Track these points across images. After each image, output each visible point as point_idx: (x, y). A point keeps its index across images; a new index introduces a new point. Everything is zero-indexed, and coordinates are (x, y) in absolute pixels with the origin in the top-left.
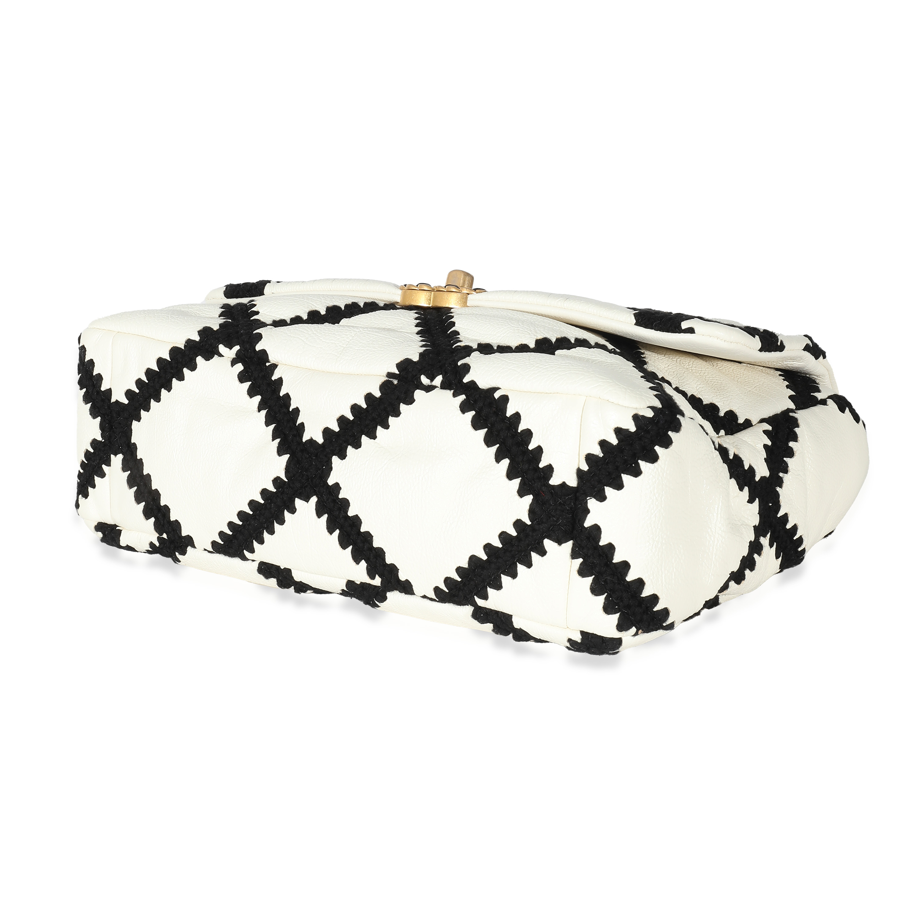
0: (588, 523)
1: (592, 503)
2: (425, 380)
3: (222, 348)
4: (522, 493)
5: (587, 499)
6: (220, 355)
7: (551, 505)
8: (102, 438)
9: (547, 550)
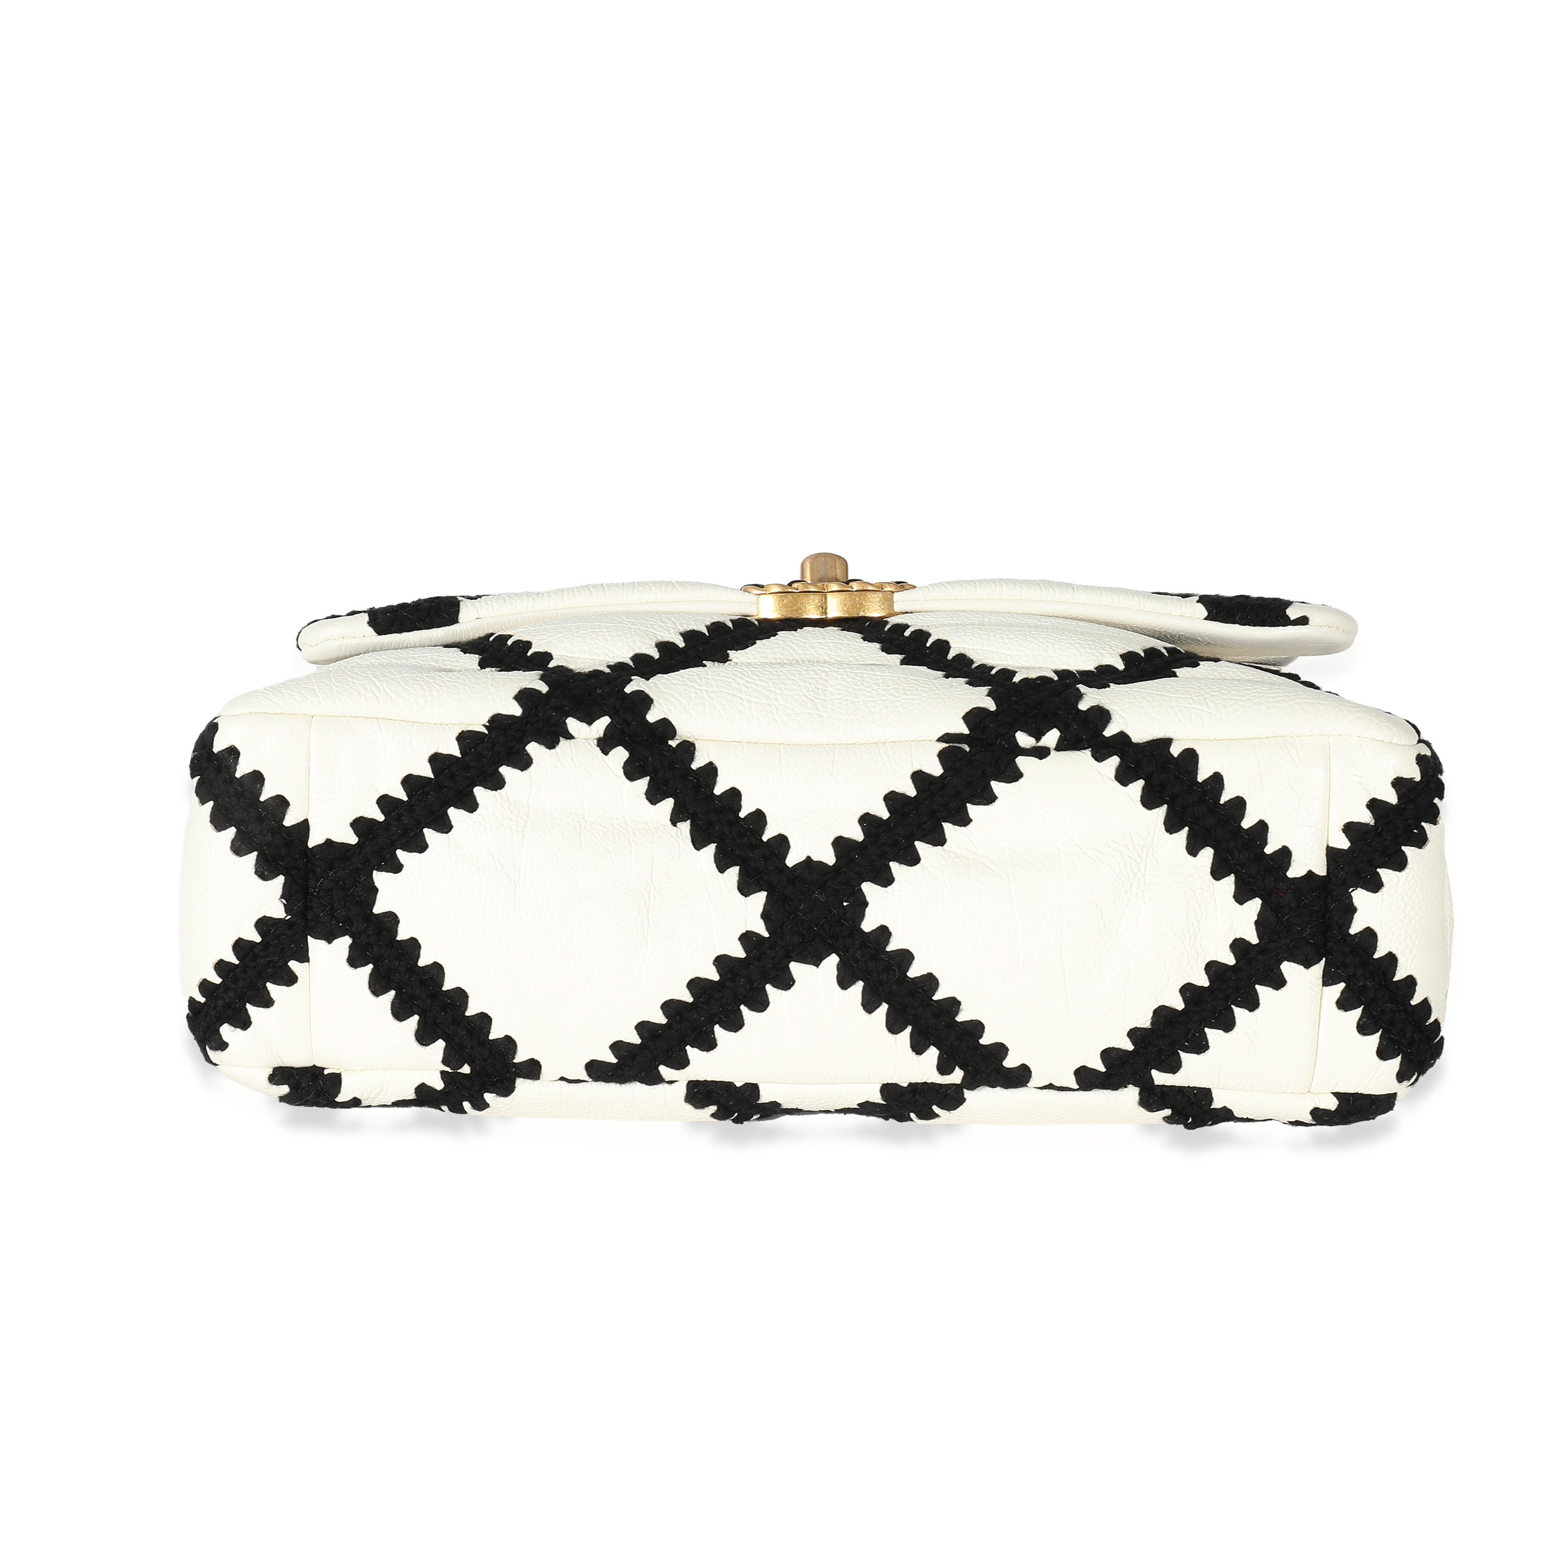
0: (1355, 928)
1: (1359, 896)
2: (1024, 740)
3: (573, 724)
4: (1241, 897)
5: (1350, 891)
6: (570, 737)
7: (1293, 908)
8: (286, 913)
9: (1287, 979)
